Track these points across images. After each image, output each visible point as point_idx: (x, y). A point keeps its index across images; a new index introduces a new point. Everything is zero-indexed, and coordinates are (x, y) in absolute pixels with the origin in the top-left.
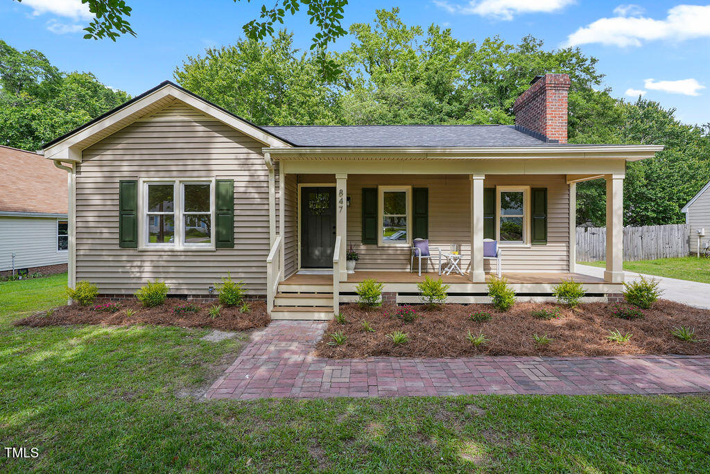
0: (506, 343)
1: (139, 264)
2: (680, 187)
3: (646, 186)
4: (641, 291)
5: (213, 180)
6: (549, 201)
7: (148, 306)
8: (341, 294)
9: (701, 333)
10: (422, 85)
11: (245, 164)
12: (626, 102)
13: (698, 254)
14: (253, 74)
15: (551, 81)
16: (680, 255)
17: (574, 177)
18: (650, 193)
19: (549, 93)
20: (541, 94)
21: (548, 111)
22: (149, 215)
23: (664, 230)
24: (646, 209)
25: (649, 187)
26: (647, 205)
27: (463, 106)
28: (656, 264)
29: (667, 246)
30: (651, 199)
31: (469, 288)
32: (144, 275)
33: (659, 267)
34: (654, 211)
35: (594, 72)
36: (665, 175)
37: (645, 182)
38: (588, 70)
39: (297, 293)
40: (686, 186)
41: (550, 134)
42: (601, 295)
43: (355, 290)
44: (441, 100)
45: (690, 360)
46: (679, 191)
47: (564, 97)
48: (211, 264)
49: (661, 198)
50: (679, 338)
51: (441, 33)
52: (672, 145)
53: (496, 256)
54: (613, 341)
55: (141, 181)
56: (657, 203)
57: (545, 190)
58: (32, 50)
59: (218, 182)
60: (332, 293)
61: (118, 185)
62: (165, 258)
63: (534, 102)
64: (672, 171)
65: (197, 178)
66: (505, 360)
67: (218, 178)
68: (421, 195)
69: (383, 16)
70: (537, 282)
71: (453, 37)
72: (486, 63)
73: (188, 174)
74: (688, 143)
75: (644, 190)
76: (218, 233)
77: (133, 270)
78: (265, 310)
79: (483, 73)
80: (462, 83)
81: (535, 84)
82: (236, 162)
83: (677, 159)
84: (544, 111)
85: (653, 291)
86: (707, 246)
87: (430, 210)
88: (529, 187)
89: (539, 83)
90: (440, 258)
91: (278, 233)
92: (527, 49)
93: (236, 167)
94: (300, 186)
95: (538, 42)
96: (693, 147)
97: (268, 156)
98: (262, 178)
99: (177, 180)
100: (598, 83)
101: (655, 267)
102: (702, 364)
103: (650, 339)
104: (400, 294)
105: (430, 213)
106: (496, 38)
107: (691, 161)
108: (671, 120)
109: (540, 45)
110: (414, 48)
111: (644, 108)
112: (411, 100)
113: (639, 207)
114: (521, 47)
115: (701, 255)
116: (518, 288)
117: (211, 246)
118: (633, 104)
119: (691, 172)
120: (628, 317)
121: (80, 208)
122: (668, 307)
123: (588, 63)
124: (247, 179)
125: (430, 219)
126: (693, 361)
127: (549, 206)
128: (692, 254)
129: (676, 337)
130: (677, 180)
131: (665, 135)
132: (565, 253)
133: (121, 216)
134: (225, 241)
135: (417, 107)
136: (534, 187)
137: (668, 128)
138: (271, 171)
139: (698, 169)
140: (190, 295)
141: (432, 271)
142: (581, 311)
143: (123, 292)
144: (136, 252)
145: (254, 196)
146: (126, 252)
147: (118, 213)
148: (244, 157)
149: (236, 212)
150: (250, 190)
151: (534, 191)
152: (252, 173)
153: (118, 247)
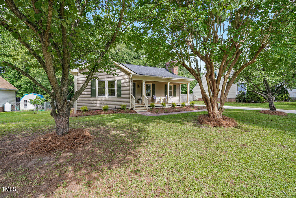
1: (96, 101)
5: (116, 80)
6: (176, 88)
8: (149, 107)
11: (123, 77)
17: (180, 83)
22: (98, 88)
31: (167, 105)
32: (97, 104)
41: (175, 73)
42: (186, 105)
48: (115, 101)
55: (97, 79)
57: (176, 85)
62: (103, 100)
65: (112, 79)
68: (154, 85)
73: (110, 78)
76: (117, 94)
77: (94, 103)
82: (121, 76)
87: (156, 89)
93: (121, 77)
97: (131, 76)
98: (128, 81)
99: (107, 80)
117: (115, 96)
121: (78, 86)
124: (124, 80)
125: (156, 91)
132: (179, 98)
133: (91, 88)
134: (119, 95)
138: (130, 79)
143: (91, 109)
144: (95, 98)
145: (125, 84)
146: (93, 98)
147: (90, 88)
148: (123, 75)
149: (122, 88)
150: (125, 83)
151: (174, 85)
152: (125, 79)
153: (90, 97)
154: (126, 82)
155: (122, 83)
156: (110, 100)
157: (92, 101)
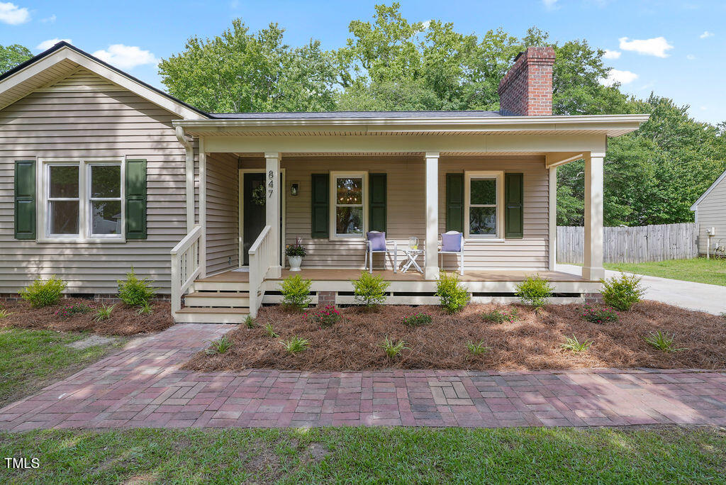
0: (430, 352)
1: (36, 258)
2: (694, 188)
3: (658, 186)
4: (620, 290)
5: (123, 160)
6: (525, 189)
7: (37, 307)
9: (683, 340)
10: (422, 80)
11: (159, 145)
12: (637, 99)
13: (708, 256)
14: (237, 65)
15: (534, 55)
16: (688, 257)
18: (662, 194)
19: (532, 69)
20: (523, 71)
21: (530, 89)
22: (51, 201)
23: (671, 230)
24: (659, 211)
25: (661, 188)
26: (660, 207)
27: (464, 103)
28: (662, 265)
29: (675, 247)
30: (663, 200)
31: (419, 287)
32: (43, 271)
33: (664, 269)
34: (666, 213)
35: (601, 65)
36: (678, 175)
37: (657, 182)
38: (595, 62)
39: (216, 291)
40: (699, 186)
42: (578, 295)
43: (280, 288)
44: (441, 97)
45: (661, 376)
46: (693, 192)
47: (548, 73)
48: (119, 258)
49: (673, 199)
50: (653, 346)
51: (443, 26)
52: (686, 143)
53: (460, 251)
54: (569, 349)
55: (40, 161)
56: (669, 204)
57: (521, 176)
58: (16, 45)
59: (128, 162)
60: (248, 292)
61: (12, 167)
63: (517, 81)
64: (685, 171)
66: (420, 375)
67: (129, 158)
68: (378, 182)
69: (382, 12)
70: (501, 279)
71: (454, 31)
72: (488, 56)
73: (95, 153)
74: (702, 142)
75: (655, 190)
76: (128, 225)
77: (30, 265)
78: (169, 311)
79: (485, 68)
80: (464, 80)
81: (518, 60)
83: (691, 159)
84: (526, 90)
85: (635, 290)
86: (717, 246)
87: (389, 198)
88: (502, 172)
89: (522, 59)
90: (395, 253)
91: (196, 222)
92: (532, 41)
93: (147, 145)
94: (242, 172)
95: (543, 34)
96: (707, 145)
97: (179, 130)
98: (179, 158)
99: (82, 160)
100: (605, 76)
101: (659, 268)
102: (674, 381)
103: (618, 348)
104: (340, 293)
105: (389, 203)
106: (499, 30)
107: (706, 160)
108: (685, 118)
109: (545, 38)
110: (416, 44)
111: (656, 105)
112: (409, 95)
113: (651, 209)
114: (526, 40)
115: (711, 256)
116: (476, 287)
117: (119, 237)
118: (644, 101)
119: (705, 172)
120: (598, 321)
122: (654, 309)
123: (594, 56)
124: (162, 158)
125: (389, 210)
126: (665, 377)
127: (525, 194)
128: (701, 255)
129: (650, 345)
130: (690, 180)
131: (678, 133)
132: (543, 248)
133: (17, 203)
134: (137, 232)
135: (415, 103)
136: (508, 172)
137: (681, 126)
138: (187, 148)
139: (712, 169)
140: (97, 295)
141: (391, 269)
142: (545, 314)
144: (33, 245)
145: (168, 178)
146: (23, 244)
147: (12, 200)
148: (159, 132)
149: (150, 198)
150: (165, 172)
151: (508, 177)
152: (167, 152)
153: (12, 239)
154: (173, 165)
155: (149, 172)
156: (95, 251)
157: (20, 258)
